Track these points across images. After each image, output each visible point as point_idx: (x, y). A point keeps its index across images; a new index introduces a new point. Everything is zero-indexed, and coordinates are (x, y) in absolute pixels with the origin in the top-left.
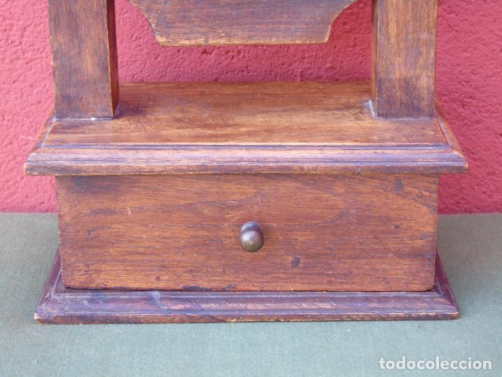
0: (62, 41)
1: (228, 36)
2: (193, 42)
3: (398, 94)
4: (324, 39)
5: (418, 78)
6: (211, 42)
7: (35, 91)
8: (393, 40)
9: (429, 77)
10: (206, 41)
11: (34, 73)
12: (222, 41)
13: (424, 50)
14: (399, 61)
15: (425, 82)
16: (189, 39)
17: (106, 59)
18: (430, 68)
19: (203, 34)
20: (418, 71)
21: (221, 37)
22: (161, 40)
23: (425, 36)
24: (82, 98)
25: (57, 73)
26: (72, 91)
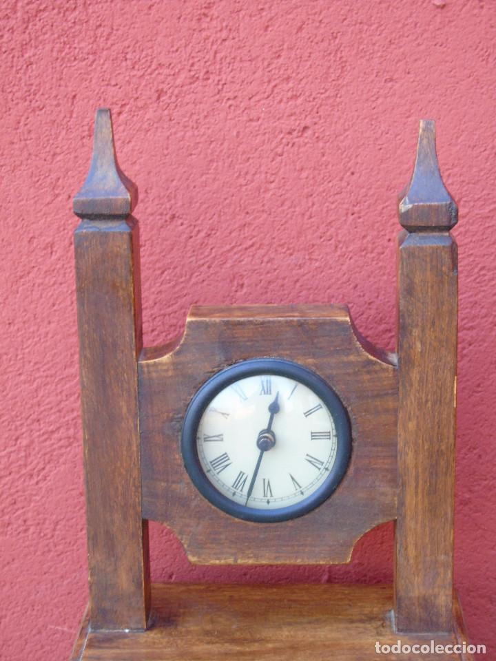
0: (99, 559)
1: (256, 557)
2: (223, 562)
3: (417, 610)
4: (346, 560)
5: (436, 596)
6: (240, 561)
7: (65, 582)
8: (412, 561)
9: (447, 596)
10: (236, 560)
11: (65, 566)
12: (251, 562)
13: (441, 570)
14: (417, 580)
15: (444, 599)
16: (218, 559)
17: (141, 575)
18: (448, 587)
19: (233, 554)
20: (436, 590)
21: (249, 558)
22: (192, 559)
23: (443, 557)
24: (116, 611)
25: (93, 588)
26: (107, 605)
